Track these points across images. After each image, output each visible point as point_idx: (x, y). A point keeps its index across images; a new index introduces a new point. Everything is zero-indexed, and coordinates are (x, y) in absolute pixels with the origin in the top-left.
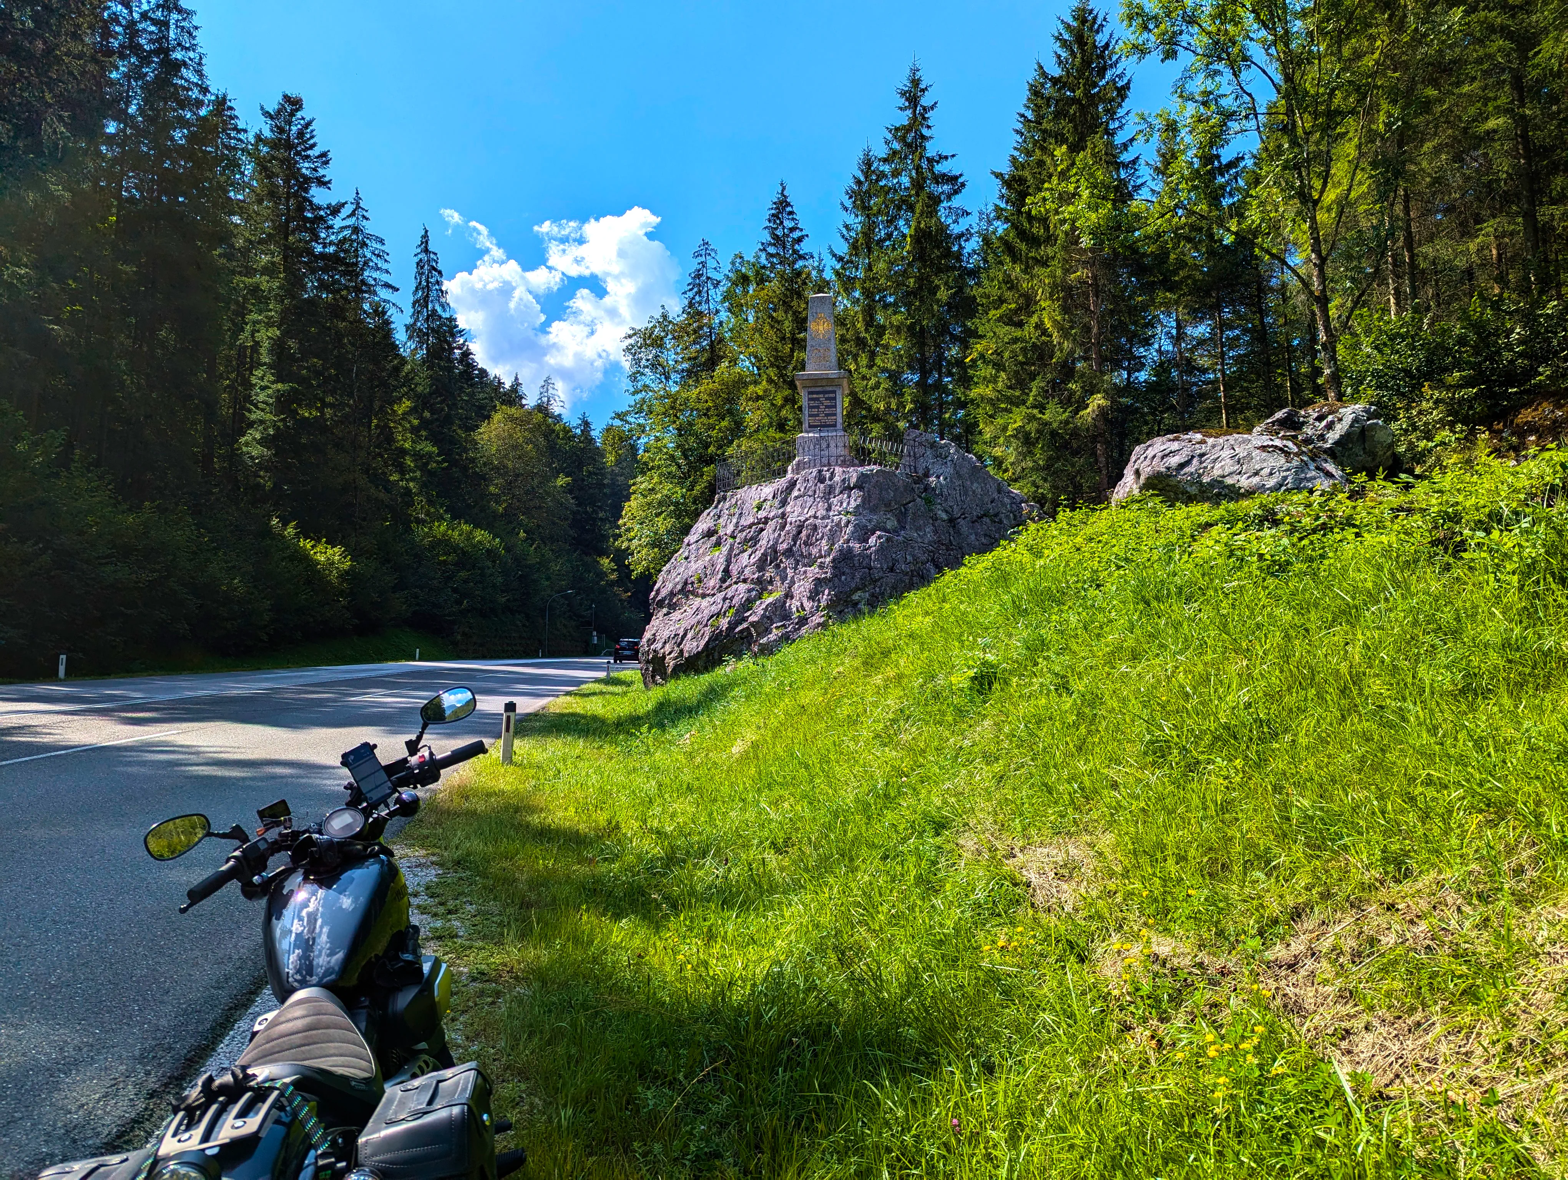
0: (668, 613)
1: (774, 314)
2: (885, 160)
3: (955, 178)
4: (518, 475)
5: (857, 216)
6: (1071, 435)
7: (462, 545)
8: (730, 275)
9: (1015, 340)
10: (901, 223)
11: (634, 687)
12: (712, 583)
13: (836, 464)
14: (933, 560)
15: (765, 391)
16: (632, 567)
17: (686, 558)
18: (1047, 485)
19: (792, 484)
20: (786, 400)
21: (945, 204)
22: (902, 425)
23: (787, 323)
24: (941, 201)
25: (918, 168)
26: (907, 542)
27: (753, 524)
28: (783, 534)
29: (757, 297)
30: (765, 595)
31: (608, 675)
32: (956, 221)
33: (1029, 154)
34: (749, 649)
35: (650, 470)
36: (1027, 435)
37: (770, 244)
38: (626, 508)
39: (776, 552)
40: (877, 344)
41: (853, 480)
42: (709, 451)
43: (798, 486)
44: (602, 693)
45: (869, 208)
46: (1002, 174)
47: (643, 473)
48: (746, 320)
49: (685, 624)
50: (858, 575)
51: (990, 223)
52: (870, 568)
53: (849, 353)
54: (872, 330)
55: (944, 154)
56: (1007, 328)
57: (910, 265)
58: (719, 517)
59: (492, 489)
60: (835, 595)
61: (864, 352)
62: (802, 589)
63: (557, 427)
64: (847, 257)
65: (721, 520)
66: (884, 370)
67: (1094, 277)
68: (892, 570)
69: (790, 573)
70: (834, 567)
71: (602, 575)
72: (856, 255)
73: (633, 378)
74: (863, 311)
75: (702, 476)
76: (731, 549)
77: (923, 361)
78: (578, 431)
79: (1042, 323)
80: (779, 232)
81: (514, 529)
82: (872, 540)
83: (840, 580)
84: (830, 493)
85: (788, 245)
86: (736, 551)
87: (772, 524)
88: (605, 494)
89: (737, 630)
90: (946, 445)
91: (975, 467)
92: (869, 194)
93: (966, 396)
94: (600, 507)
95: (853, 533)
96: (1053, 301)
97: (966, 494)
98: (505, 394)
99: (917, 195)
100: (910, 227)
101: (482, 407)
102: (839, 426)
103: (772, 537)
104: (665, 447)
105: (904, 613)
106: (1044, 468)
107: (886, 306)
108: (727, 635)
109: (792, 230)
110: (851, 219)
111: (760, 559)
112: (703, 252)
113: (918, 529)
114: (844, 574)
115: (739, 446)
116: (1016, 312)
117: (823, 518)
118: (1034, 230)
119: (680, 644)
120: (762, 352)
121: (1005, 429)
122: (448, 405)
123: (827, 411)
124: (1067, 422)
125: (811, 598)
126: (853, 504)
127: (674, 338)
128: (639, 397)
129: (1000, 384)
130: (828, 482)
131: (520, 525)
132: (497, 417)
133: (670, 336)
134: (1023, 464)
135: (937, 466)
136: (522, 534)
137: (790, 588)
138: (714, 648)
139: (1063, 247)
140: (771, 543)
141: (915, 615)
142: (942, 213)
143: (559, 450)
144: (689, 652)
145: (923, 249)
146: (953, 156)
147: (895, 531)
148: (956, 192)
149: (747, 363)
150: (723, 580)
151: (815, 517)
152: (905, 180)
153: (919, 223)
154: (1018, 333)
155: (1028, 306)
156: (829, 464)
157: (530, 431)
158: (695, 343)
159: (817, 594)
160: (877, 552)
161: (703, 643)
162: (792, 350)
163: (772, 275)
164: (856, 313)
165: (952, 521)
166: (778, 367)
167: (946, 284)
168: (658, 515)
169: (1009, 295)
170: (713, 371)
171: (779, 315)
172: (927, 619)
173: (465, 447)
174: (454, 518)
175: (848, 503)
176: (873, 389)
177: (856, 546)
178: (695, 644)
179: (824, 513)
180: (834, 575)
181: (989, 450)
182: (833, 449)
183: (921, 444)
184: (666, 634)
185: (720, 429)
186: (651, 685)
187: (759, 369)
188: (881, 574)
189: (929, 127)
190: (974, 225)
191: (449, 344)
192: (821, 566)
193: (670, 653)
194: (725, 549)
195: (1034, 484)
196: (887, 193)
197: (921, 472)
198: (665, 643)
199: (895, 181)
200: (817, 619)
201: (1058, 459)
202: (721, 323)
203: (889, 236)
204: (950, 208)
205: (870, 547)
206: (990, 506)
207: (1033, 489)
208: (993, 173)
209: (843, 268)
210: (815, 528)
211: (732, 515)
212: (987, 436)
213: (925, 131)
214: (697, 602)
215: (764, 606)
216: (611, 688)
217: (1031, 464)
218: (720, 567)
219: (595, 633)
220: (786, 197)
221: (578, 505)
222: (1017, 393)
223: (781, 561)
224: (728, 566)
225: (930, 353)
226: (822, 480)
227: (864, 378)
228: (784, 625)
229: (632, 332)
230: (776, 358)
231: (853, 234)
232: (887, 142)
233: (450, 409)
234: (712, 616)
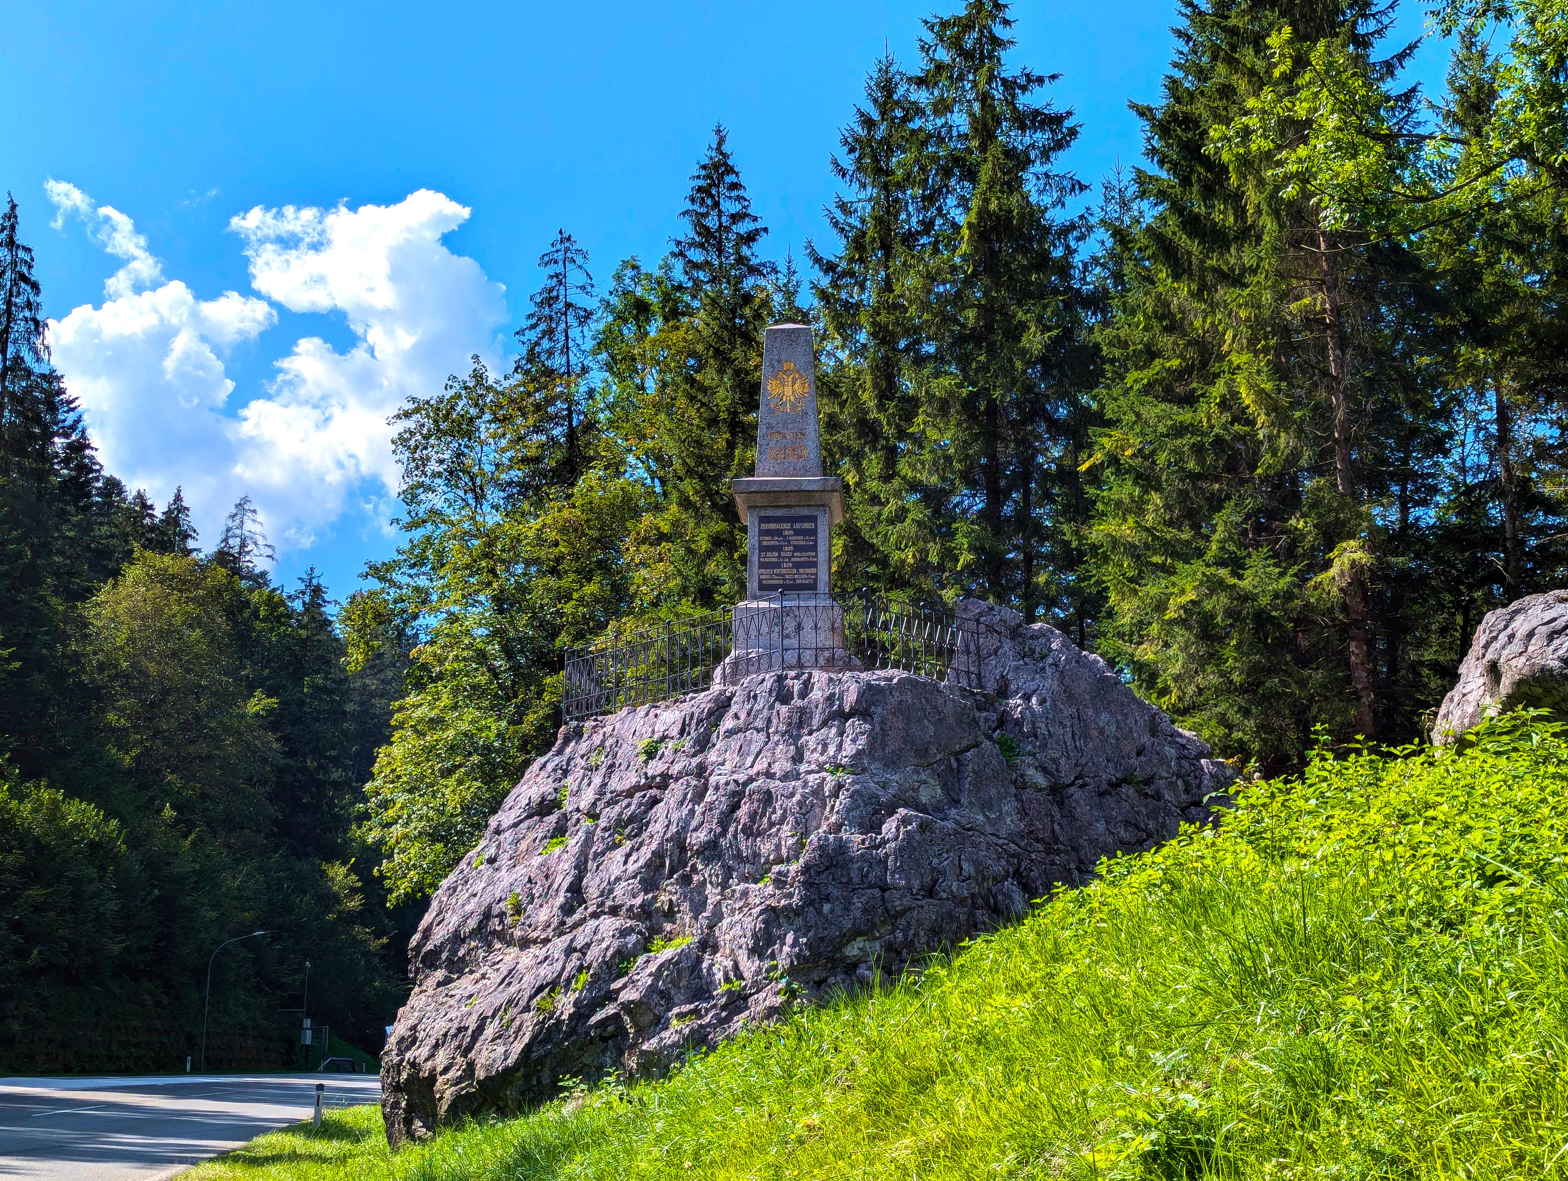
0: (447, 981)
1: (698, 377)
2: (920, 82)
3: (1056, 120)
4: (166, 692)
5: (864, 186)
6: (1297, 621)
7: (37, 831)
8: (614, 300)
9: (1180, 430)
10: (951, 201)
11: (367, 1145)
12: (543, 915)
13: (816, 665)
14: (1017, 874)
15: (675, 524)
16: (388, 883)
17: (492, 861)
18: (1250, 723)
19: (722, 705)
20: (717, 541)
21: (1037, 168)
22: (949, 595)
23: (721, 393)
24: (1029, 162)
25: (985, 99)
26: (964, 831)
27: (637, 788)
28: (699, 809)
29: (666, 345)
30: (658, 941)
31: (318, 1113)
32: (1060, 202)
33: (1202, 75)
34: (618, 1063)
35: (433, 680)
36: (1207, 620)
37: (693, 244)
38: (382, 760)
39: (682, 847)
40: (902, 435)
41: (851, 698)
42: (558, 643)
43: (734, 708)
44: (294, 1157)
45: (888, 173)
46: (1150, 110)
47: (420, 686)
48: (642, 387)
49: (481, 1006)
50: (858, 903)
51: (1124, 205)
52: (884, 889)
53: (845, 451)
54: (891, 406)
55: (1036, 73)
56: (1163, 406)
57: (969, 281)
58: (566, 773)
59: (112, 717)
60: (809, 945)
61: (874, 450)
62: (737, 930)
63: (255, 597)
64: (844, 264)
65: (569, 780)
66: (914, 486)
67: (1337, 310)
68: (930, 892)
69: (712, 894)
70: (808, 885)
71: (329, 899)
72: (862, 260)
73: (411, 496)
74: (875, 368)
75: (539, 695)
76: (588, 842)
77: (993, 470)
78: (298, 605)
79: (1235, 395)
80: (712, 222)
81: (152, 800)
82: (889, 827)
83: (819, 912)
84: (800, 725)
85: (729, 247)
86: (598, 847)
87: (676, 789)
88: (344, 733)
89: (593, 1020)
90: (1042, 633)
91: (1105, 679)
92: (888, 146)
93: (1081, 538)
94: (335, 760)
95: (848, 810)
96: (1256, 353)
97: (1086, 736)
98: (153, 528)
99: (983, 148)
100: (968, 210)
101: (104, 553)
102: (823, 586)
103: (675, 816)
104: (467, 633)
105: (965, 985)
106: (1242, 690)
107: (920, 361)
108: (572, 1031)
109: (736, 218)
110: (851, 193)
111: (647, 865)
112: (560, 256)
113: (986, 805)
114: (827, 899)
115: (619, 633)
116: (1181, 374)
117: (785, 778)
118: (1217, 217)
119: (469, 1048)
120: (671, 448)
121: (1161, 606)
122: (32, 547)
123: (799, 557)
124: (1289, 596)
125: (756, 951)
126: (849, 749)
127: (496, 420)
128: (418, 534)
129: (1150, 517)
130: (797, 702)
131: (167, 792)
132: (133, 572)
133: (487, 417)
134: (1199, 679)
135: (1024, 676)
136: (168, 812)
137: (711, 927)
138: (541, 1060)
139: (1274, 249)
140: (673, 829)
141: (990, 991)
142: (1031, 185)
143: (257, 642)
144: (488, 1068)
145: (994, 255)
146: (1053, 77)
147: (938, 809)
148: (1059, 145)
149: (641, 473)
150: (568, 909)
151: (769, 775)
152: (960, 121)
153: (987, 201)
154: (1185, 416)
155: (1204, 364)
156: (800, 665)
157: (199, 602)
158: (537, 430)
159: (770, 942)
160: (900, 852)
161: (518, 1048)
162: (731, 445)
163: (696, 304)
164: (860, 372)
165: (1057, 791)
166: (702, 477)
167: (1039, 319)
168: (447, 773)
169: (1166, 341)
170: (573, 485)
171: (708, 377)
172: (1019, 1001)
173: (64, 632)
174: (25, 776)
175: (840, 747)
176: (891, 522)
177: (855, 839)
178: (501, 1050)
179: (788, 766)
180: (808, 902)
181: (1129, 648)
182: (809, 637)
183: (991, 628)
184: (440, 1026)
185: (581, 600)
186: (403, 1141)
187: (663, 481)
188: (907, 901)
189: (1006, 22)
190: (1096, 210)
191: (45, 427)
192: (780, 882)
193: (446, 1070)
194: (574, 842)
195: (1223, 720)
196: (924, 144)
197: (991, 687)
198: (436, 1046)
199: (940, 122)
200: (768, 998)
201: (1270, 671)
202: (591, 393)
203: (928, 226)
204: (1046, 175)
205: (884, 842)
206: (1134, 761)
207: (1221, 731)
208: (1133, 106)
209: (835, 285)
210: (768, 798)
211: (592, 769)
212: (1125, 620)
213: (999, 31)
214: (509, 956)
215: (652, 967)
216: (319, 1146)
217: (1214, 680)
218: (563, 880)
219: (308, 1023)
220: (725, 156)
221: (291, 753)
222: (1186, 536)
223: (694, 869)
224: (579, 878)
225: (1007, 452)
226: (784, 697)
227: (875, 499)
228: (696, 1012)
229: (411, 406)
230: (700, 459)
231: (854, 221)
232: (925, 48)
233: (36, 553)
234: (540, 989)
